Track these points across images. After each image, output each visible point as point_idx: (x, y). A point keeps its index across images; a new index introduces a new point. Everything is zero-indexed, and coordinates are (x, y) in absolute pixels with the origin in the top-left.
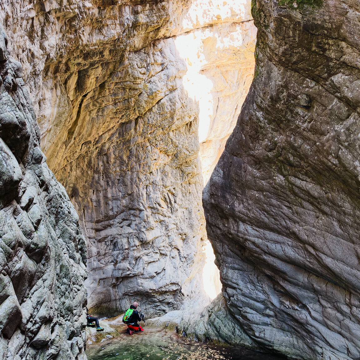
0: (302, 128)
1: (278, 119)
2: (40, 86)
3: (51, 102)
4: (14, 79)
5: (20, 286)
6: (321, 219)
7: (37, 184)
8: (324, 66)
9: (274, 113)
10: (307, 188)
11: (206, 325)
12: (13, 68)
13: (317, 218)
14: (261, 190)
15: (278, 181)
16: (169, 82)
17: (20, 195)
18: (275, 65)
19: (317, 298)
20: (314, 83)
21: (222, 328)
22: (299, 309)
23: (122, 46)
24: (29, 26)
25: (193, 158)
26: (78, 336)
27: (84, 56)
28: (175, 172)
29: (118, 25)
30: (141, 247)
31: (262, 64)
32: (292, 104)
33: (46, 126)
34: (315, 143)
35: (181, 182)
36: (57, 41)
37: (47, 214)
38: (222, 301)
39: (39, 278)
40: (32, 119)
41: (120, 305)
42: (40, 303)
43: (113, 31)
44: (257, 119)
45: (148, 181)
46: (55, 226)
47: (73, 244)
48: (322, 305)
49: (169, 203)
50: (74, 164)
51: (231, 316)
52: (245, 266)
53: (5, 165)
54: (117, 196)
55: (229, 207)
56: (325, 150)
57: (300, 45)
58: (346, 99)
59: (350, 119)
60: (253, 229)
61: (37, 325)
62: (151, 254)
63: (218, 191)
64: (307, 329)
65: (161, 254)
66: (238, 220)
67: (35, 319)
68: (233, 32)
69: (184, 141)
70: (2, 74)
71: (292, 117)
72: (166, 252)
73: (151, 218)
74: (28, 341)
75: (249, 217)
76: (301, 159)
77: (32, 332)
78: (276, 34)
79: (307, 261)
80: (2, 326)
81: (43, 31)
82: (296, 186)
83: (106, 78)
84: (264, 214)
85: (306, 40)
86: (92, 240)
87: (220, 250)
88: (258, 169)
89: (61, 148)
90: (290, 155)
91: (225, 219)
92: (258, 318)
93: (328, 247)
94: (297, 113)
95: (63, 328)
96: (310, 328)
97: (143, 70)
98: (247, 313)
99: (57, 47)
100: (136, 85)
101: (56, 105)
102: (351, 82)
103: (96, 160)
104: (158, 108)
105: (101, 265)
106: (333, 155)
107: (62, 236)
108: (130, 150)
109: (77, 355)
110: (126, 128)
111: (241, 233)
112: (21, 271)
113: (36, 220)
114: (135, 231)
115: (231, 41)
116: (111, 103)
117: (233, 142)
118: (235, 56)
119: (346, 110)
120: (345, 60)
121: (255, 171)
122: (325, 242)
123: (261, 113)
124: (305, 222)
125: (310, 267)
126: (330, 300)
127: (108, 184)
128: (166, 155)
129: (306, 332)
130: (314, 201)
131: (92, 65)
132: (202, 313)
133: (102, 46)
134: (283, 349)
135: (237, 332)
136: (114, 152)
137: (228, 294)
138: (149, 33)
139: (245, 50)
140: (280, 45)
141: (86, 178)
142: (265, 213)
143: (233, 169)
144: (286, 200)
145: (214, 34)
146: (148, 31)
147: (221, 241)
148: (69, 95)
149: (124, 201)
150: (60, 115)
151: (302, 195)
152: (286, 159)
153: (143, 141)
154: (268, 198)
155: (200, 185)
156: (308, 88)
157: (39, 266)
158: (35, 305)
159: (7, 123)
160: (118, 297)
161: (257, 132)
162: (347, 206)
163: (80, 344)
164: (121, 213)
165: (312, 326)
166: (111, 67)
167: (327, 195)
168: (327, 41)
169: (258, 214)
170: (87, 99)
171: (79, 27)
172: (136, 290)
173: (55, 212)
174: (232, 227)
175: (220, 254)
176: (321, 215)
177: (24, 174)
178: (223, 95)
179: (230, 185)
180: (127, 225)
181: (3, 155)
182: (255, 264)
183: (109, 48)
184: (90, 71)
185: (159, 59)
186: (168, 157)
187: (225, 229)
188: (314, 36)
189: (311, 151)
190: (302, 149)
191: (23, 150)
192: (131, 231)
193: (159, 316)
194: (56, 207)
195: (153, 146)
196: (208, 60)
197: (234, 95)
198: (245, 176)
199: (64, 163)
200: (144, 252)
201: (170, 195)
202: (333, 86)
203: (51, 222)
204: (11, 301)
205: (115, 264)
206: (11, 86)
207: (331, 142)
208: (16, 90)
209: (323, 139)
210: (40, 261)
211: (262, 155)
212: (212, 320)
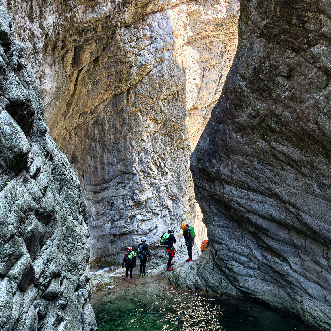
0: (283, 96)
1: (261, 89)
2: (40, 63)
3: (51, 77)
4: (19, 60)
5: (32, 246)
6: (301, 181)
7: (43, 155)
8: (304, 37)
9: (257, 83)
10: (288, 152)
11: (195, 277)
12: (17, 49)
13: (297, 179)
14: (244, 155)
15: (260, 146)
16: (158, 54)
17: (29, 166)
18: (257, 38)
19: (297, 252)
20: (294, 54)
21: (210, 279)
22: (280, 262)
23: (113, 23)
24: (28, 8)
25: (180, 125)
26: (83, 288)
27: (79, 33)
28: (164, 139)
29: (109, 3)
30: (135, 207)
31: (245, 36)
32: (274, 74)
33: (47, 99)
34: (296, 111)
35: (170, 148)
36: (54, 20)
37: (52, 181)
38: (209, 255)
39: (48, 239)
40: (36, 95)
41: (118, 258)
42: (49, 261)
43: (105, 9)
44: (241, 89)
45: (140, 148)
46: (59, 191)
47: (76, 207)
48: (302, 259)
49: (159, 167)
50: (73, 133)
51: (218, 269)
52: (230, 224)
53: (15, 139)
54: (112, 162)
55: (215, 171)
56: (305, 117)
57: (281, 18)
58: (324, 69)
59: (329, 88)
60: (238, 190)
61: (48, 280)
62: (144, 213)
63: (204, 156)
64: (288, 280)
65: (153, 213)
66: (223, 182)
67: (46, 274)
68: (217, 4)
69: (172, 110)
70: (8, 56)
71: (274, 86)
72: (158, 211)
73: (143, 181)
74: (40, 293)
75: (234, 180)
76: (283, 125)
77: (44, 285)
78: (258, 8)
79: (288, 219)
80: (18, 281)
81: (41, 11)
82: (278, 151)
83: (99, 53)
84: (248, 177)
85: (287, 14)
86: (91, 201)
87: (207, 209)
88: (242, 135)
89: (61, 118)
90: (272, 122)
91: (212, 181)
92: (243, 270)
93: (307, 206)
94: (279, 82)
95: (71, 282)
96: (290, 279)
97: (133, 44)
98: (232, 265)
99: (55, 26)
100: (127, 58)
101: (55, 80)
102: (330, 53)
103: (92, 129)
104: (148, 80)
105: (100, 223)
106: (313, 121)
107: (66, 200)
108: (122, 119)
109: (83, 305)
110: (118, 99)
111: (227, 194)
112: (33, 232)
113: (43, 187)
114: (130, 193)
115: (215, 13)
116: (104, 76)
117: (219, 110)
118: (219, 27)
119: (324, 79)
120: (324, 32)
121: (239, 137)
122: (305, 202)
123: (245, 83)
124: (286, 184)
125: (290, 224)
126: (309, 254)
127: (104, 151)
128: (156, 123)
129: (287, 283)
130: (294, 164)
131: (86, 41)
132: (191, 266)
133: (95, 23)
134: (265, 298)
135: (224, 283)
136: (108, 121)
137: (214, 249)
138: (138, 9)
139: (229, 22)
140: (262, 19)
141: (84, 145)
142: (249, 176)
143: (218, 136)
144: (268, 163)
145: (199, 7)
146: (137, 7)
147: (208, 202)
148: (66, 70)
149: (119, 166)
150: (58, 89)
151: (283, 159)
152: (268, 125)
153: (134, 111)
154: (252, 162)
155: (187, 150)
156: (289, 59)
157: (47, 228)
158: (45, 262)
159: (15, 101)
160: (115, 252)
161: (241, 101)
162: (325, 169)
163: (85, 295)
164: (117, 177)
165: (292, 277)
166: (104, 42)
167: (306, 159)
168: (306, 14)
169: (243, 177)
170: (83, 73)
171: (74, 6)
173: (59, 179)
174: (218, 189)
175: (207, 213)
176: (301, 177)
177: (31, 146)
178: (208, 65)
179: (216, 150)
180: (122, 187)
181: (13, 130)
182: (239, 222)
183: (101, 25)
184: (85, 47)
185: (148, 33)
186: (158, 125)
187: (212, 191)
188: (294, 9)
189: (291, 118)
190: (283, 116)
191: (29, 125)
192: (126, 193)
193: (153, 268)
194: (60, 175)
195: (144, 115)
196: (194, 32)
197: (218, 64)
198: (230, 142)
199: (64, 132)
200: (137, 212)
201: (160, 160)
202: (313, 56)
203: (56, 188)
204: (25, 259)
205: (112, 223)
206: (16, 66)
207: (310, 109)
208: (21, 69)
209: (303, 106)
210: (49, 223)
211: (245, 122)
212: (201, 272)
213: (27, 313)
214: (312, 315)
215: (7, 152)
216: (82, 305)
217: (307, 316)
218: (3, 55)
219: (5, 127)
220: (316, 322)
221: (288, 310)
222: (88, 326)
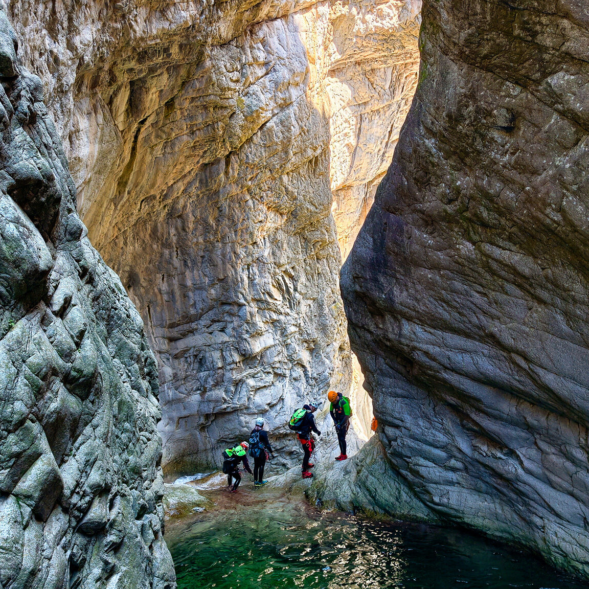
0: (501, 163)
1: (461, 151)
2: (70, 110)
3: (89, 134)
4: (31, 106)
5: (57, 438)
6: (537, 311)
7: (75, 274)
8: (535, 60)
9: (454, 141)
10: (512, 261)
11: (353, 487)
12: (29, 86)
13: (530, 309)
14: (435, 267)
15: (463, 252)
16: (279, 93)
17: (50, 294)
18: (453, 61)
19: (532, 438)
20: (518, 89)
21: (379, 491)
22: (503, 457)
23: (199, 38)
24: (48, 13)
25: (322, 217)
26: (152, 512)
27: (139, 56)
28: (293, 241)
29: (191, 3)
30: (243, 364)
31: (432, 59)
32: (483, 124)
33: (83, 174)
34: (523, 189)
35: (304, 257)
36: (94, 35)
37: (93, 321)
38: (378, 447)
39: (86, 424)
40: (62, 168)
41: (213, 457)
42: (89, 464)
43: (183, 13)
44: (427, 151)
45: (250, 258)
46: (106, 338)
47: (136, 366)
48: (541, 450)
49: (285, 291)
50: (130, 234)
51: (393, 472)
52: (414, 391)
53: (25, 246)
54: (201, 284)
55: (384, 296)
56: (540, 199)
57: (494, 26)
58: (572, 114)
59: (580, 147)
60: (425, 331)
61: (87, 499)
62: (259, 374)
63: (365, 271)
64: (517, 489)
65: (276, 374)
66: (399, 317)
67: (83, 489)
68: (382, 4)
69: (307, 190)
70: (12, 99)
71: (484, 146)
72: (284, 370)
73: (257, 317)
74: (74, 524)
75: (418, 312)
76: (501, 214)
77: (79, 509)
78: (452, 10)
79: (515, 379)
80: (32, 503)
81: (70, 19)
82: (493, 259)
83: (176, 92)
84: (443, 307)
85: (504, 19)
86: (164, 355)
87: (372, 366)
88: (431, 233)
89: (108, 208)
90: (482, 209)
91: (379, 315)
92: (438, 474)
93: (548, 356)
94: (493, 139)
95: (128, 501)
96: (522, 487)
97: (235, 75)
98: (419, 465)
99: (95, 45)
100: (225, 100)
101: (97, 140)
102: (581, 86)
103: (165, 225)
104: (263, 137)
105: (180, 394)
106: (554, 206)
107: (118, 354)
108: (218, 208)
109: (152, 543)
110: (210, 172)
111: (406, 338)
112: (58, 413)
113: (77, 331)
114: (233, 339)
115: (378, 19)
116: (185, 132)
117: (388, 189)
118: (385, 44)
119: (572, 132)
120: (569, 50)
121: (425, 236)
122: (544, 348)
123: (433, 141)
124: (511, 318)
125: (519, 389)
126: (554, 441)
127: (186, 264)
128: (278, 214)
129: (517, 494)
130: (523, 282)
131: (152, 70)
132: (346, 468)
133: (167, 39)
134: (479, 522)
135: (404, 497)
136: (193, 212)
137: (386, 436)
138: (243, 13)
139: (403, 34)
140: (461, 28)
141: (151, 255)
142: (444, 305)
143: (389, 234)
144: (477, 282)
145: (350, 9)
146: (241, 10)
147: (373, 352)
148: (116, 123)
149: (213, 291)
150: (103, 155)
151: (503, 273)
152: (475, 215)
153: (239, 192)
154: (449, 279)
155: (334, 261)
156: (509, 97)
157: (85, 405)
158: (82, 466)
159: (24, 178)
160: (209, 446)
161: (426, 173)
162: (578, 289)
163: (155, 526)
164: (210, 310)
165: (525, 483)
166: (183, 72)
167: (544, 272)
168: (538, 19)
169: (433, 306)
170: (146, 127)
171: (129, 8)
172: (237, 434)
173: (106, 317)
174: (390, 327)
175: (372, 373)
176: (536, 304)
177: (54, 258)
178: (368, 109)
179: (384, 260)
180: (219, 329)
181: (21, 230)
182: (429, 386)
183: (178, 42)
184: (149, 81)
185: (262, 56)
186: (282, 216)
187: (379, 332)
188: (516, 11)
189: (516, 202)
190: (502, 198)
191: (51, 220)
192: (226, 339)
193: (277, 473)
194: (107, 309)
195: (256, 199)
196: (342, 52)
197: (386, 109)
198: (410, 246)
199: (113, 233)
200: (247, 373)
201: (287, 279)
202: (551, 92)
203: (100, 333)
204: (45, 461)
205: (203, 394)
206: (26, 116)
207: (549, 184)
208: (35, 122)
209: (536, 180)
210: (87, 397)
211: (436, 210)
212: (363, 478)
213: (50, 559)
214: (562, 551)
215: (10, 270)
216: (150, 544)
217: (553, 553)
218: (2, 97)
219: (7, 225)
220: (570, 562)
221: (519, 542)
222: (161, 582)
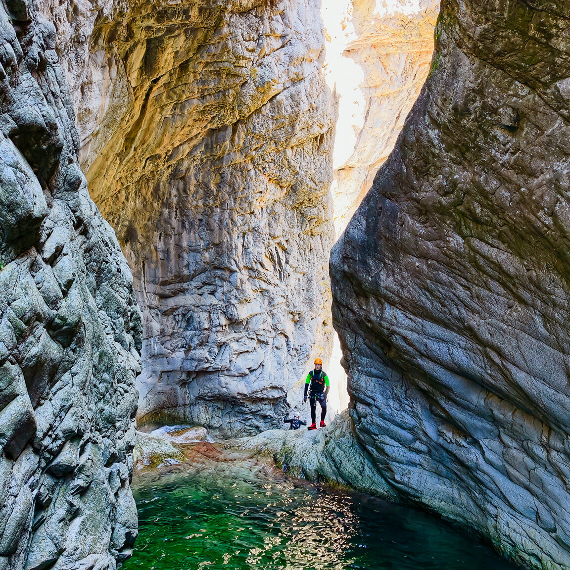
0: (500, 162)
1: (463, 145)
2: (84, 61)
3: (102, 87)
4: (42, 52)
5: (36, 382)
6: (516, 310)
7: (70, 224)
8: (546, 62)
9: (457, 134)
10: (499, 259)
11: (320, 456)
12: (42, 32)
13: (510, 307)
14: (424, 256)
15: (452, 245)
16: (293, 67)
17: (42, 241)
18: (466, 55)
19: (496, 431)
20: (526, 90)
21: (344, 463)
22: (466, 445)
23: (219, 3)
25: (320, 195)
26: (121, 461)
27: (158, 15)
28: (290, 215)
30: (229, 328)
31: (445, 51)
32: (488, 121)
33: (92, 126)
34: (519, 189)
35: (299, 232)
37: (83, 272)
38: (347, 422)
39: (65, 371)
40: (68, 118)
41: (191, 413)
42: (65, 409)
44: (429, 142)
45: (246, 227)
46: (95, 290)
47: (122, 320)
48: (504, 443)
49: (277, 263)
50: (132, 190)
51: (360, 447)
52: (388, 372)
53: (21, 191)
54: (196, 246)
55: (370, 279)
56: (534, 201)
57: (510, 24)
60: (407, 317)
61: (59, 442)
62: (243, 339)
63: (355, 253)
64: (476, 477)
65: (259, 341)
66: (383, 301)
67: (56, 433)
69: (309, 166)
70: (23, 43)
71: (486, 143)
72: (267, 338)
73: (247, 284)
74: (43, 465)
75: (401, 298)
76: (494, 212)
77: (50, 452)
78: (471, 3)
79: (488, 373)
80: (4, 441)
82: (481, 255)
83: (191, 54)
84: (426, 295)
85: (521, 18)
86: (153, 311)
87: (351, 344)
88: (423, 223)
89: (113, 162)
90: (476, 204)
91: (363, 297)
92: (402, 454)
93: (522, 355)
94: (495, 136)
95: (99, 449)
96: (480, 476)
97: (251, 45)
98: (385, 443)
100: (238, 68)
101: (109, 94)
103: (167, 185)
104: (271, 109)
105: (166, 350)
106: (546, 210)
107: (105, 306)
108: (221, 174)
109: (118, 490)
110: (217, 138)
111: (387, 322)
112: (38, 358)
113: (65, 280)
114: (222, 303)
116: (196, 96)
117: (387, 175)
118: (403, 30)
121: (417, 225)
122: (519, 347)
123: (437, 131)
124: (491, 314)
125: (490, 383)
126: (517, 436)
127: (183, 226)
128: (278, 187)
129: (475, 482)
130: (507, 280)
131: (170, 30)
132: (315, 438)
134: (435, 503)
135: (367, 471)
136: (196, 175)
137: (357, 412)
139: (421, 22)
140: (478, 22)
141: (150, 212)
142: (428, 294)
143: (382, 219)
144: (462, 275)
147: (354, 331)
148: (129, 79)
149: (207, 255)
150: (113, 110)
151: (489, 270)
152: (469, 210)
153: (243, 161)
154: (435, 269)
155: (328, 239)
156: (516, 97)
157: (66, 352)
158: (57, 411)
159: (27, 124)
160: (187, 402)
161: (427, 162)
162: (560, 294)
163: (123, 474)
164: (202, 273)
165: (484, 473)
166: (200, 36)
167: (529, 273)
168: (555, 22)
169: (417, 294)
170: (158, 86)
172: (216, 393)
173: (96, 269)
174: (373, 310)
175: (350, 351)
176: (517, 303)
177: (50, 206)
178: (379, 92)
179: (375, 243)
180: (209, 292)
181: (19, 175)
182: (404, 370)
183: (199, 5)
184: (166, 41)
185: (279, 28)
186: (282, 189)
187: (362, 313)
188: (534, 11)
189: (510, 202)
190: (497, 196)
191: (51, 169)
192: (215, 302)
193: (250, 435)
194: (99, 261)
195: (259, 170)
196: (359, 33)
197: (396, 95)
198: (401, 232)
199: (117, 187)
200: (232, 336)
201: (280, 251)
202: (558, 97)
203: (89, 284)
204: (21, 403)
205: (187, 351)
206: (36, 62)
207: (544, 188)
208: (45, 70)
209: (533, 183)
210: (69, 345)
211: (431, 201)
212: (330, 449)
213: (16, 497)
214: (511, 540)
215: (4, 213)
216: (115, 491)
217: (502, 542)
218: (13, 41)
219: (5, 169)
220: (518, 552)
221: (472, 527)
222: (123, 528)
